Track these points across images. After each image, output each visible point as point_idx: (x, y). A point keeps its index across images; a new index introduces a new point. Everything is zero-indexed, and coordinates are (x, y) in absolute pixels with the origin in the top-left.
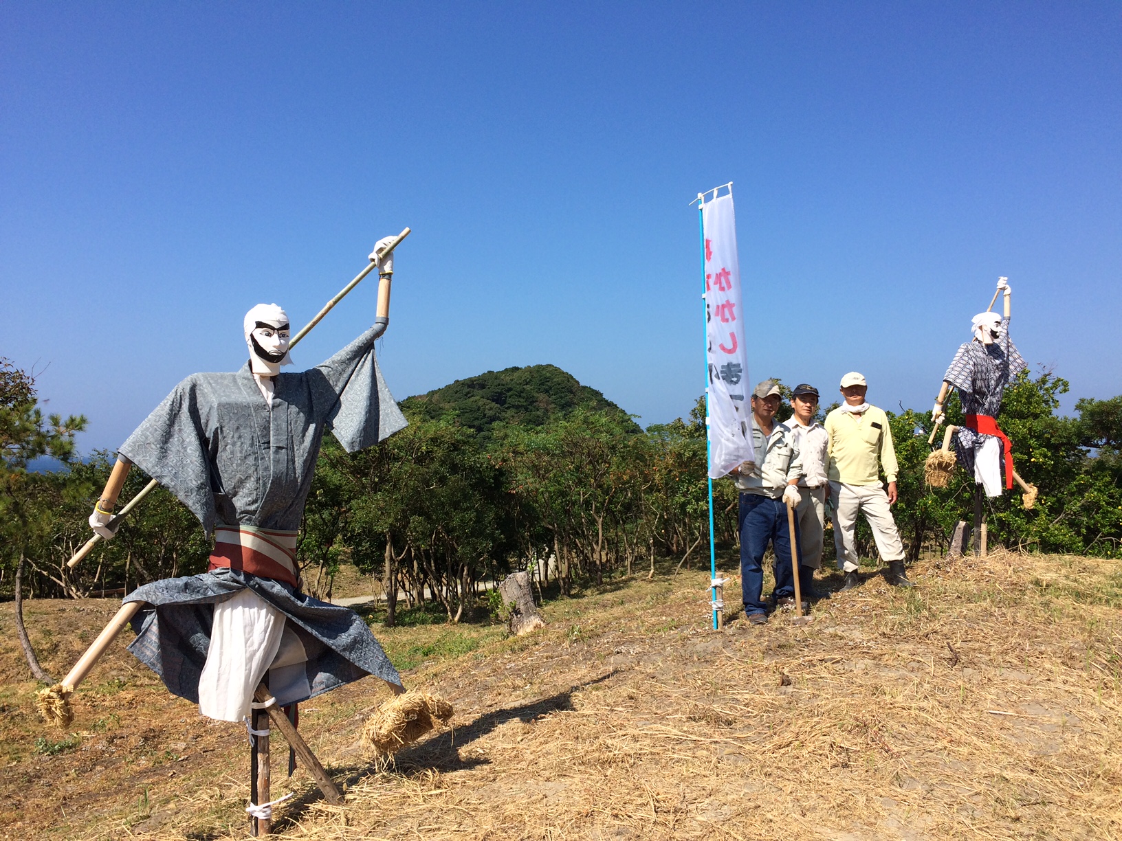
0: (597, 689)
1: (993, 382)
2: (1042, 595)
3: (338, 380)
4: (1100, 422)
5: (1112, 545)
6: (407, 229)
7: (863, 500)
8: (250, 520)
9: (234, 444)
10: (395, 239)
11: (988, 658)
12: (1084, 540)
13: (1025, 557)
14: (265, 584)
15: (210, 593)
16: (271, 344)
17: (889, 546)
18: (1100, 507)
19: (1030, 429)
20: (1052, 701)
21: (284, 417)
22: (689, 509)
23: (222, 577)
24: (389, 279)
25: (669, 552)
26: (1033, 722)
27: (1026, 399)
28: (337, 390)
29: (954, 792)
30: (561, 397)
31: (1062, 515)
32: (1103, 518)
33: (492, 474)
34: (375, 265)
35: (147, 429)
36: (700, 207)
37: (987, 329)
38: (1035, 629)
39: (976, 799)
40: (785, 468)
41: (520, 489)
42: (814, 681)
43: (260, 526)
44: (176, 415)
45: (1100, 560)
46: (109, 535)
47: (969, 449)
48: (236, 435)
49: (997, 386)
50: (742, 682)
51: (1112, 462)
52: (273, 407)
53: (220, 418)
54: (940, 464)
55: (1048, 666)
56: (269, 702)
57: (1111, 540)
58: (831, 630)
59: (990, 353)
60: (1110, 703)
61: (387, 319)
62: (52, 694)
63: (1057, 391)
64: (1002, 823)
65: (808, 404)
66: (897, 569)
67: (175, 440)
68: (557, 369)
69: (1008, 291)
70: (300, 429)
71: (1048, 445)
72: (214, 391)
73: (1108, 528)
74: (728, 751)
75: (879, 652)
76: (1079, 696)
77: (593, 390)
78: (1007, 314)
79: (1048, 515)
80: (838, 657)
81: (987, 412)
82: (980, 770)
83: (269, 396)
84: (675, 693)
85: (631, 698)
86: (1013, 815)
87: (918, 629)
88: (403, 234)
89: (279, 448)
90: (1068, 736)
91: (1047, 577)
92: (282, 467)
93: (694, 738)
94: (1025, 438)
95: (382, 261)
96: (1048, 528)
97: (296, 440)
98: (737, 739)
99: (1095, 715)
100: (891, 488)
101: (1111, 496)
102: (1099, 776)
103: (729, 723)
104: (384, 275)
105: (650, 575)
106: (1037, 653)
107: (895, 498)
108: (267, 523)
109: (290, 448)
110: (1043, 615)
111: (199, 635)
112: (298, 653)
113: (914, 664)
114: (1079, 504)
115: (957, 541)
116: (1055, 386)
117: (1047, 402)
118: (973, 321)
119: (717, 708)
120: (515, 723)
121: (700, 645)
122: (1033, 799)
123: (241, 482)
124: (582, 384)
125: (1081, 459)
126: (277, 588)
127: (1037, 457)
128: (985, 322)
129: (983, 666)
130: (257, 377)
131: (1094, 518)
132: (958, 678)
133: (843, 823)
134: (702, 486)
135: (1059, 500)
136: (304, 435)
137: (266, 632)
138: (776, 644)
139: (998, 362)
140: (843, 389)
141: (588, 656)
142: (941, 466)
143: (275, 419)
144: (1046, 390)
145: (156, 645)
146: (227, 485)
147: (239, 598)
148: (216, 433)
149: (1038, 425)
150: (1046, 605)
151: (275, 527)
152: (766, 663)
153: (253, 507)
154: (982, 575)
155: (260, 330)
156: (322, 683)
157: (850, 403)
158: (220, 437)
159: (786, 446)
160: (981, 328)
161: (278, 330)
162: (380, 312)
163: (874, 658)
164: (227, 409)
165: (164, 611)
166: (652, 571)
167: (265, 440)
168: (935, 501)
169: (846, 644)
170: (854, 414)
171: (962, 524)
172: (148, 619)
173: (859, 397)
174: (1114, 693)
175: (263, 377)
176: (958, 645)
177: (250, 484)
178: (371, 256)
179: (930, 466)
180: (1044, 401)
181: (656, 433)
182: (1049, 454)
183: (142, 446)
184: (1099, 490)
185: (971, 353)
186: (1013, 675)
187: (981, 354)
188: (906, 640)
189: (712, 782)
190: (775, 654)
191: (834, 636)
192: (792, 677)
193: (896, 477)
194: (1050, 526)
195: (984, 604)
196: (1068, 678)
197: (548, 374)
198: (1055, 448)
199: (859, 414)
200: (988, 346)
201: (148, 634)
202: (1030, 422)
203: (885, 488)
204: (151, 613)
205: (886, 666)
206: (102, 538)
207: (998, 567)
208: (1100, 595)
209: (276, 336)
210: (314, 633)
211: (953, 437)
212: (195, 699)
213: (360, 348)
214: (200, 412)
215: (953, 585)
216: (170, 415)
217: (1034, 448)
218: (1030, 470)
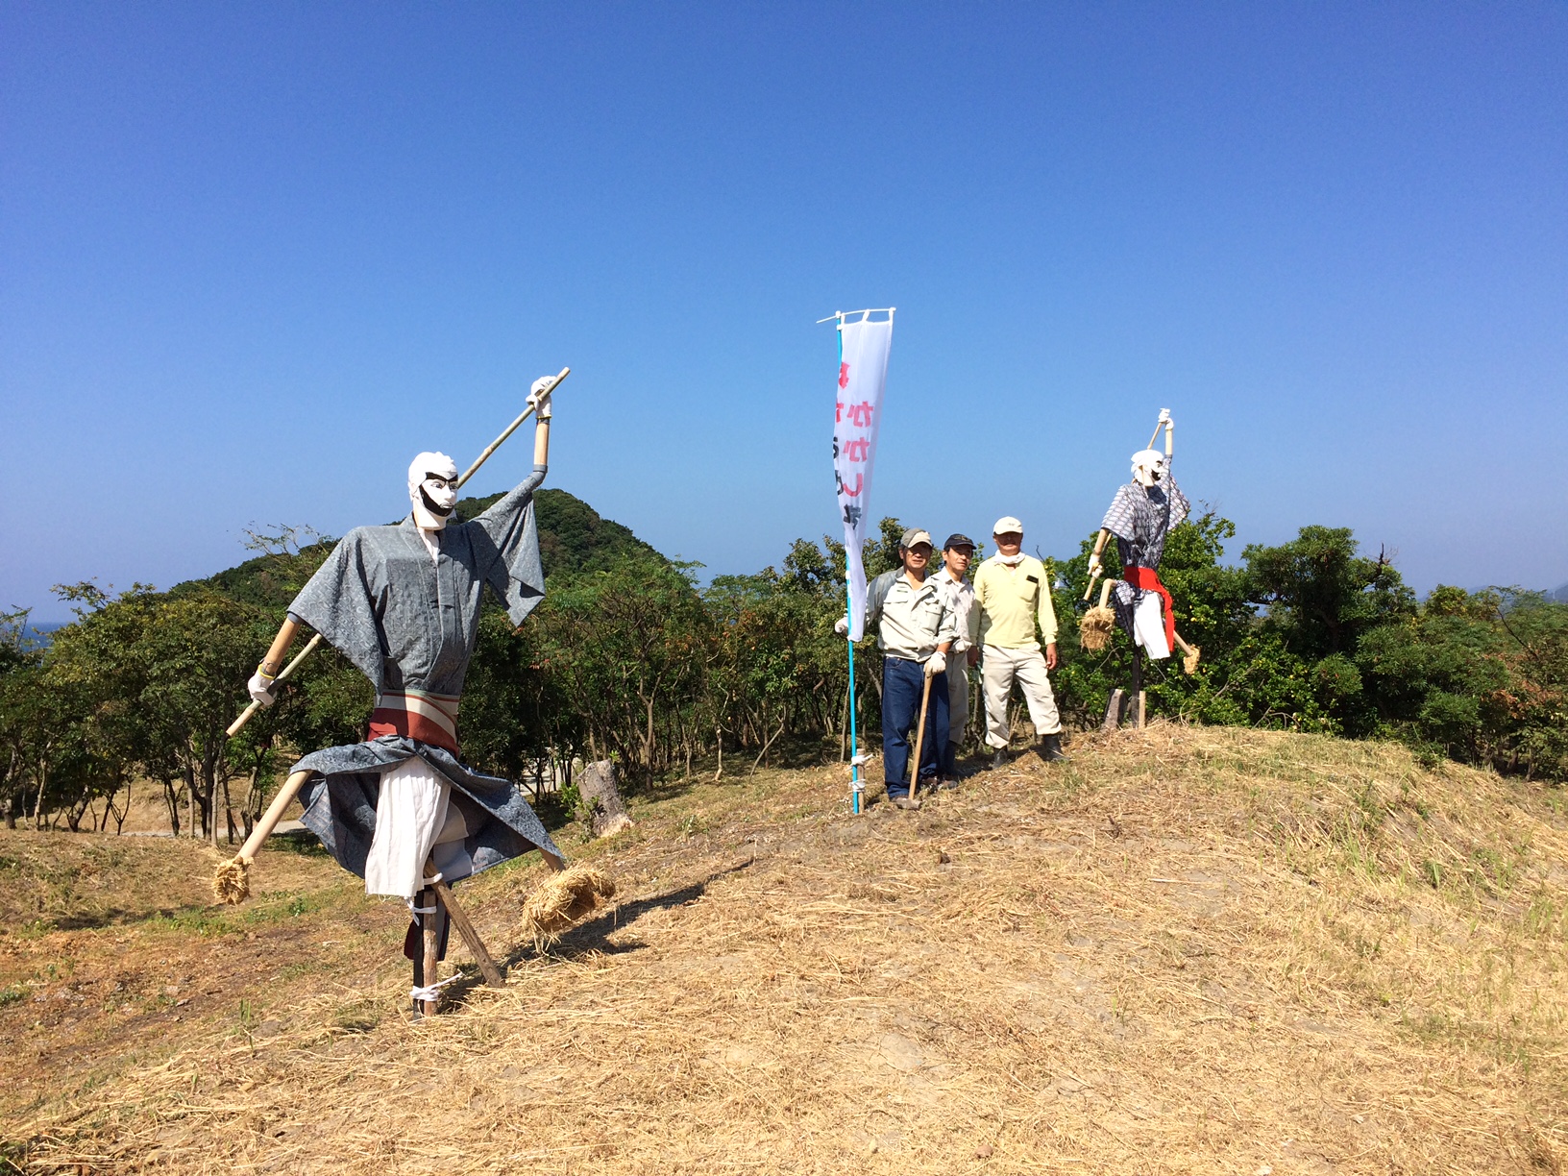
0: (739, 877)
1: (1154, 530)
2: (1204, 768)
3: (498, 534)
4: (1270, 574)
5: (1283, 722)
6: (566, 370)
7: (1019, 664)
8: (418, 684)
9: (404, 603)
10: (555, 380)
11: (1150, 830)
12: (1250, 717)
13: (1184, 728)
14: (434, 752)
15: (377, 762)
16: (442, 496)
17: (1044, 717)
18: (1268, 677)
19: (1190, 581)
20: (1215, 869)
21: (450, 574)
22: (770, 687)
23: (390, 745)
24: (548, 424)
25: (739, 746)
26: (1196, 888)
27: (1186, 544)
28: (498, 544)
29: (1122, 946)
30: (574, 536)
31: (1226, 687)
32: (1273, 689)
33: (506, 644)
34: (534, 409)
35: (317, 587)
36: (839, 327)
37: (1149, 468)
38: (1196, 801)
39: (1143, 952)
40: (934, 627)
41: (546, 664)
42: (976, 859)
43: (429, 691)
44: (343, 572)
45: (1265, 732)
46: (269, 701)
47: (1129, 605)
48: (406, 594)
49: (1158, 534)
50: (897, 863)
51: (1284, 621)
52: (439, 563)
53: (390, 576)
54: (1097, 623)
55: (1210, 835)
56: (437, 878)
57: (1282, 716)
58: (985, 809)
59: (1151, 497)
60: (1270, 869)
61: (546, 467)
62: (235, 866)
63: (1221, 535)
64: (1168, 971)
65: (964, 557)
66: (1052, 742)
67: (344, 599)
68: (567, 496)
69: (1170, 426)
70: (466, 586)
71: (1211, 601)
72: (381, 547)
73: (1278, 701)
74: (897, 922)
75: (1038, 827)
76: (1241, 863)
77: (618, 526)
78: (1169, 452)
79: (1209, 687)
80: (996, 834)
81: (1147, 564)
82: (1147, 927)
83: (434, 552)
84: (828, 876)
85: (781, 882)
86: (1178, 963)
87: (1077, 803)
88: (562, 374)
89: (448, 607)
90: (1230, 899)
91: (1209, 748)
92: (451, 627)
93: (861, 912)
94: (1184, 593)
95: (541, 404)
96: (1210, 703)
97: (462, 598)
98: (904, 912)
99: (1256, 881)
100: (1050, 651)
101: (1282, 663)
102: (1258, 932)
103: (893, 899)
104: (543, 419)
105: (717, 775)
106: (1199, 823)
107: (1054, 662)
108: (435, 688)
109: (457, 607)
110: (1205, 786)
111: (365, 806)
112: (460, 828)
113: (1075, 838)
114: (1245, 673)
115: (1112, 713)
116: (1219, 528)
117: (1209, 548)
118: (1133, 459)
119: (876, 887)
120: (658, 911)
121: (843, 830)
122: (1197, 952)
123: (411, 644)
124: (603, 516)
125: (1248, 618)
126: (446, 756)
127: (1198, 617)
128: (1146, 461)
129: (1146, 837)
130: (421, 531)
131: (1262, 690)
132: (1121, 850)
133: (1021, 974)
134: (787, 657)
135: (1222, 669)
136: (469, 594)
137: (434, 802)
138: (928, 824)
139: (1159, 507)
140: (996, 535)
141: (715, 848)
142: (1099, 626)
143: (442, 576)
144: (1209, 533)
145: (329, 816)
146: (394, 649)
147: (406, 766)
148: (385, 591)
149: (1198, 576)
150: (1208, 776)
151: (443, 691)
152: (921, 843)
153: (423, 670)
154: (1141, 748)
155: (431, 481)
156: (484, 859)
157: (1004, 552)
158: (389, 595)
159: (937, 602)
160: (1141, 467)
161: (450, 481)
162: (538, 460)
163: (1034, 834)
164: (396, 566)
165: (336, 782)
166: (719, 771)
167: (434, 598)
168: (1079, 671)
169: (1002, 822)
170: (1008, 565)
171: (1119, 692)
172: (317, 789)
173: (1014, 547)
174: (1275, 860)
175: (427, 531)
176: (1119, 818)
177: (420, 646)
178: (529, 399)
179: (1087, 625)
180: (1206, 547)
181: (725, 587)
182: (1212, 612)
183: (313, 606)
184: (1268, 656)
185: (1130, 496)
186: (1175, 845)
187: (1141, 498)
188: (1065, 815)
189: (889, 948)
190: (929, 835)
191: (989, 815)
192: (950, 855)
193: (1056, 637)
194: (1212, 700)
195: (1144, 777)
196: (1230, 847)
197: (555, 503)
198: (1218, 605)
199: (1013, 565)
200: (1148, 489)
201: (319, 804)
202: (1190, 573)
203: (1043, 651)
204: (321, 782)
205: (1046, 840)
206: (262, 704)
207: (1158, 739)
208: (1264, 766)
209: (446, 488)
210: (482, 804)
211: (1111, 593)
212: (363, 876)
213: (519, 498)
214: (366, 569)
215: (1110, 759)
216: (339, 572)
217: (1194, 605)
218: (1190, 632)
